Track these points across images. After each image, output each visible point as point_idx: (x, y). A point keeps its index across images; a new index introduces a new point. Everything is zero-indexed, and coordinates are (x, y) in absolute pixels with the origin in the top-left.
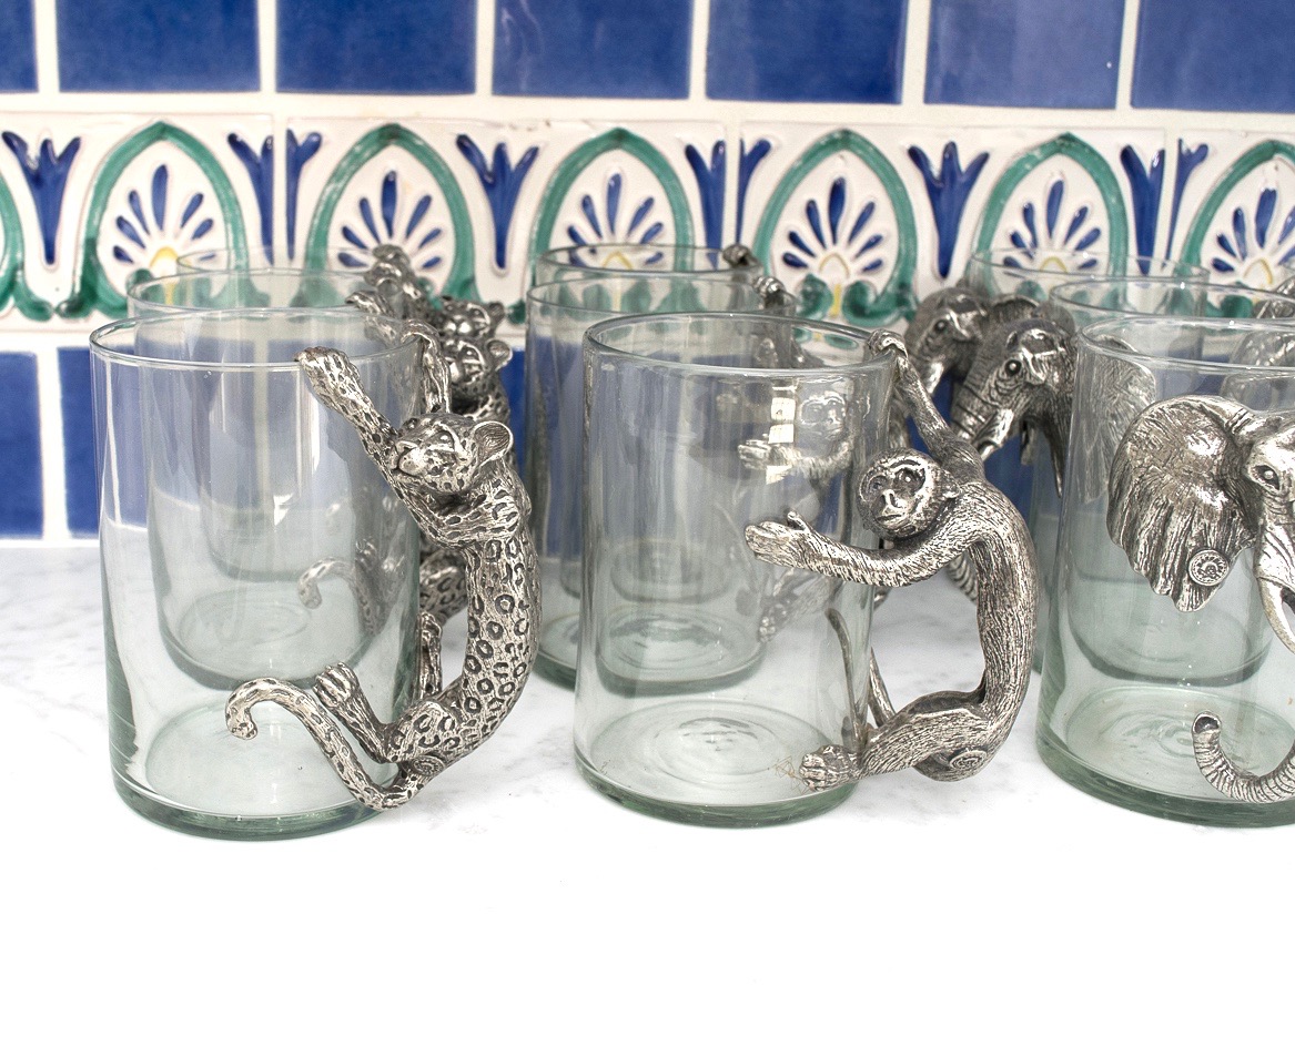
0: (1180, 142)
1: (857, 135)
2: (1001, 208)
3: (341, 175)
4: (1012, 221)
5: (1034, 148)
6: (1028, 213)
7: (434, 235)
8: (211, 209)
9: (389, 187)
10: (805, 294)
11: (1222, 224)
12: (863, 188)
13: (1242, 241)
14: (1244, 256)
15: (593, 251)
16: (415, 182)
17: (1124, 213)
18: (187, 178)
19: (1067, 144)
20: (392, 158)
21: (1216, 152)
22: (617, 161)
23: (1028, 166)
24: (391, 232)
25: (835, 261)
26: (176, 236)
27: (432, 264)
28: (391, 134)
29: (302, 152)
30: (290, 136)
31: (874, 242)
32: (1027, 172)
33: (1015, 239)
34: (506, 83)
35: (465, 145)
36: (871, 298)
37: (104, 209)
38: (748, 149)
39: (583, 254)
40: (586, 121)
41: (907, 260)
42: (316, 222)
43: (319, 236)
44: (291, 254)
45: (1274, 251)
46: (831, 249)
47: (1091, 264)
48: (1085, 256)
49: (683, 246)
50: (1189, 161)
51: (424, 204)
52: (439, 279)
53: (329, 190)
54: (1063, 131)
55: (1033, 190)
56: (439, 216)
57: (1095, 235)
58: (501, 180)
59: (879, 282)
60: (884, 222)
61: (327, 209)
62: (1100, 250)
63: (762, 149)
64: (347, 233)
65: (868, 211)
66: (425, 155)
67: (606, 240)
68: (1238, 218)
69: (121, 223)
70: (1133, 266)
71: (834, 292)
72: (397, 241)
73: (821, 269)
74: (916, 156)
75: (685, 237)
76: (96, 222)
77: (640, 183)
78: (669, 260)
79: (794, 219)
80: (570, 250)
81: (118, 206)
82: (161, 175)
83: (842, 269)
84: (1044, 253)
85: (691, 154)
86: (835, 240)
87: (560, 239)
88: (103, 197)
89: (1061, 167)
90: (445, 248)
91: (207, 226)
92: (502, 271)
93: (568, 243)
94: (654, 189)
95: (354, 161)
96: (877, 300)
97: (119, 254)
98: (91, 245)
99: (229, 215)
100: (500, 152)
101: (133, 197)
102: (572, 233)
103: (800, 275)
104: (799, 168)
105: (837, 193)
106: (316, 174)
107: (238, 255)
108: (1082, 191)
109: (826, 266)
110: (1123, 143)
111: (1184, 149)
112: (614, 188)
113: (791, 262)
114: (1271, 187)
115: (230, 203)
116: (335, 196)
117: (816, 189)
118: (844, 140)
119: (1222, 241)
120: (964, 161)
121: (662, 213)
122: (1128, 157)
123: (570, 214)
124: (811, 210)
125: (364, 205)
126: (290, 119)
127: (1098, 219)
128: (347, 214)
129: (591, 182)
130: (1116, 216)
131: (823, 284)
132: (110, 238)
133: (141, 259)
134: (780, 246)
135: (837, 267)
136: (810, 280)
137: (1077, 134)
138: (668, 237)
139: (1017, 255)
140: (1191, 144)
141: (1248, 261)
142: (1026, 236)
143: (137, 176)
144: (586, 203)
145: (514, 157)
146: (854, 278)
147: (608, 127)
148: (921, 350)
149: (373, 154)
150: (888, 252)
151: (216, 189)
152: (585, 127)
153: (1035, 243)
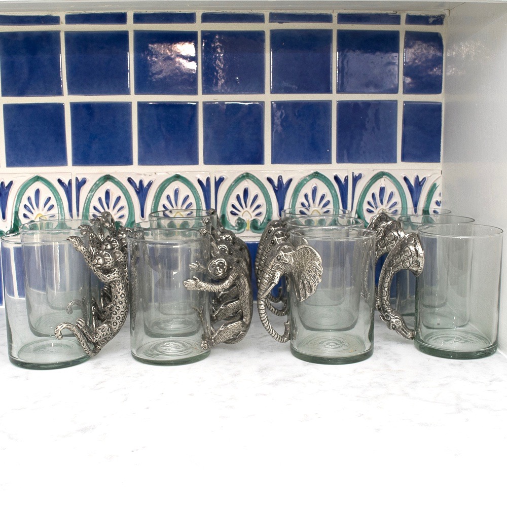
0: (353, 173)
1: (251, 174)
2: (298, 195)
3: (93, 191)
4: (301, 199)
5: (307, 176)
6: (306, 196)
7: (122, 208)
8: (53, 202)
9: (107, 194)
10: (238, 223)
11: (369, 198)
12: (254, 190)
13: (375, 203)
14: (377, 208)
15: (171, 212)
16: (115, 192)
17: (337, 195)
18: (45, 192)
19: (317, 175)
20: (109, 185)
21: (364, 176)
22: (177, 184)
23: (305, 182)
24: (108, 208)
25: (246, 213)
26: (43, 210)
27: (121, 217)
28: (108, 178)
29: (81, 184)
30: (77, 179)
31: (258, 207)
32: (305, 184)
33: (303, 204)
34: (142, 162)
35: (130, 180)
36: (259, 224)
37: (20, 202)
38: (217, 180)
39: (167, 212)
40: (167, 172)
41: (269, 212)
42: (86, 205)
43: (87, 209)
44: (78, 215)
45: (386, 206)
46: (245, 209)
47: (328, 211)
48: (325, 209)
49: (199, 210)
50: (356, 179)
51: (119, 198)
52: (124, 222)
53: (89, 195)
54: (315, 171)
55: (307, 189)
56: (123, 202)
57: (328, 202)
58: (142, 191)
59: (261, 219)
60: (261, 201)
61: (88, 201)
62: (330, 207)
63: (221, 180)
64: (95, 208)
65: (256, 197)
66: (118, 184)
67: (175, 208)
68: (373, 195)
69: (25, 206)
70: (341, 212)
71: (247, 222)
72: (110, 211)
73: (242, 215)
74: (270, 180)
75: (200, 207)
76: (18, 206)
77: (184, 191)
78: (195, 214)
79: (233, 200)
80: (163, 211)
81: (25, 201)
82: (38, 192)
83: (249, 215)
84: (312, 209)
85: (200, 182)
86: (246, 207)
87: (161, 208)
88: (20, 199)
89: (315, 182)
90: (125, 212)
91: (52, 207)
92: (143, 219)
93: (164, 209)
94: (189, 192)
95: (97, 186)
96: (261, 225)
97: (25, 216)
98: (17, 213)
99: (59, 203)
100: (141, 182)
101: (29, 199)
102: (164, 206)
103: (236, 218)
104: (234, 185)
105: (246, 192)
106: (85, 190)
107: (62, 215)
108: (323, 189)
109: (244, 215)
110: (335, 174)
111: (354, 175)
112: (176, 193)
113: (232, 213)
114: (383, 186)
115: (59, 200)
116: (91, 197)
117: (239, 191)
118: (247, 176)
119: (369, 203)
120: (285, 181)
121: (191, 199)
122: (336, 178)
123: (163, 201)
124: (238, 197)
125: (100, 199)
126: (77, 174)
127: (329, 197)
128: (95, 202)
129: (169, 191)
130: (335, 196)
131: (244, 220)
132: (22, 211)
133: (32, 217)
134: (229, 209)
135: (248, 215)
136: (239, 219)
137: (319, 172)
138: (194, 207)
139: (303, 209)
140: (356, 174)
141: (378, 209)
142: (306, 204)
143: (31, 192)
144: (168, 197)
145: (145, 184)
146: (253, 218)
147: (173, 174)
148: (265, 239)
149: (102, 184)
150: (263, 210)
151: (54, 195)
152: (166, 174)
153: (309, 206)
